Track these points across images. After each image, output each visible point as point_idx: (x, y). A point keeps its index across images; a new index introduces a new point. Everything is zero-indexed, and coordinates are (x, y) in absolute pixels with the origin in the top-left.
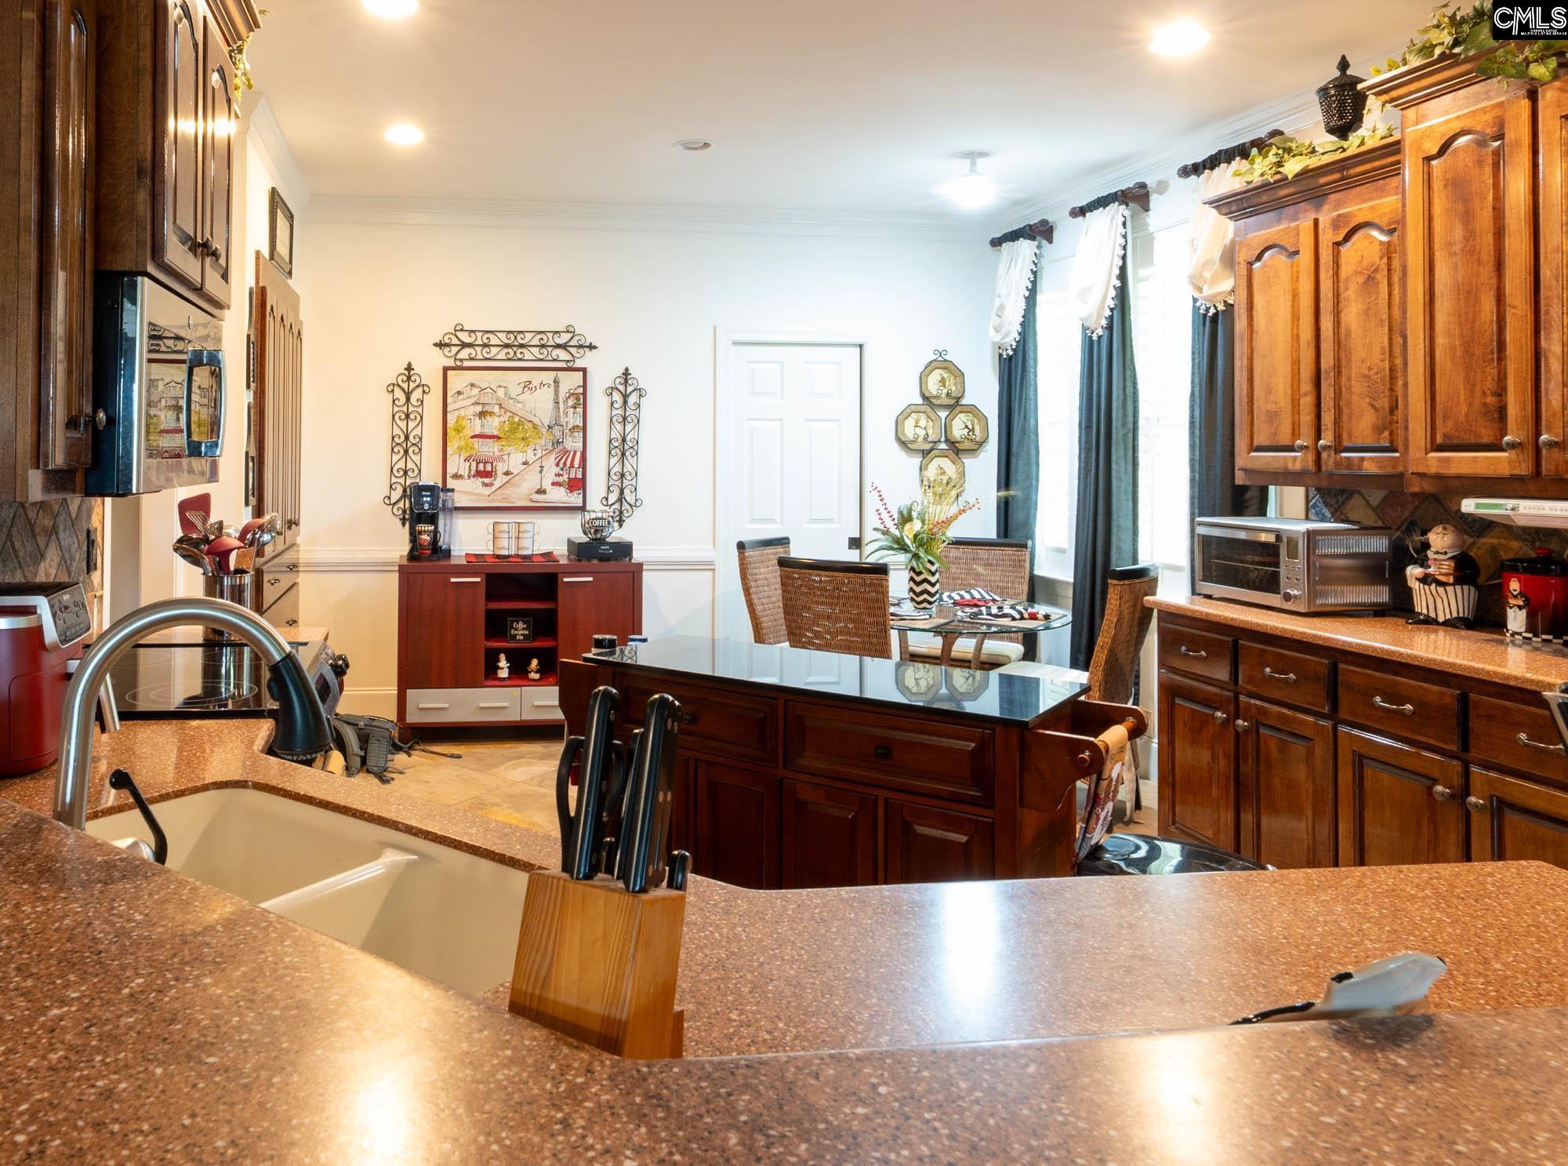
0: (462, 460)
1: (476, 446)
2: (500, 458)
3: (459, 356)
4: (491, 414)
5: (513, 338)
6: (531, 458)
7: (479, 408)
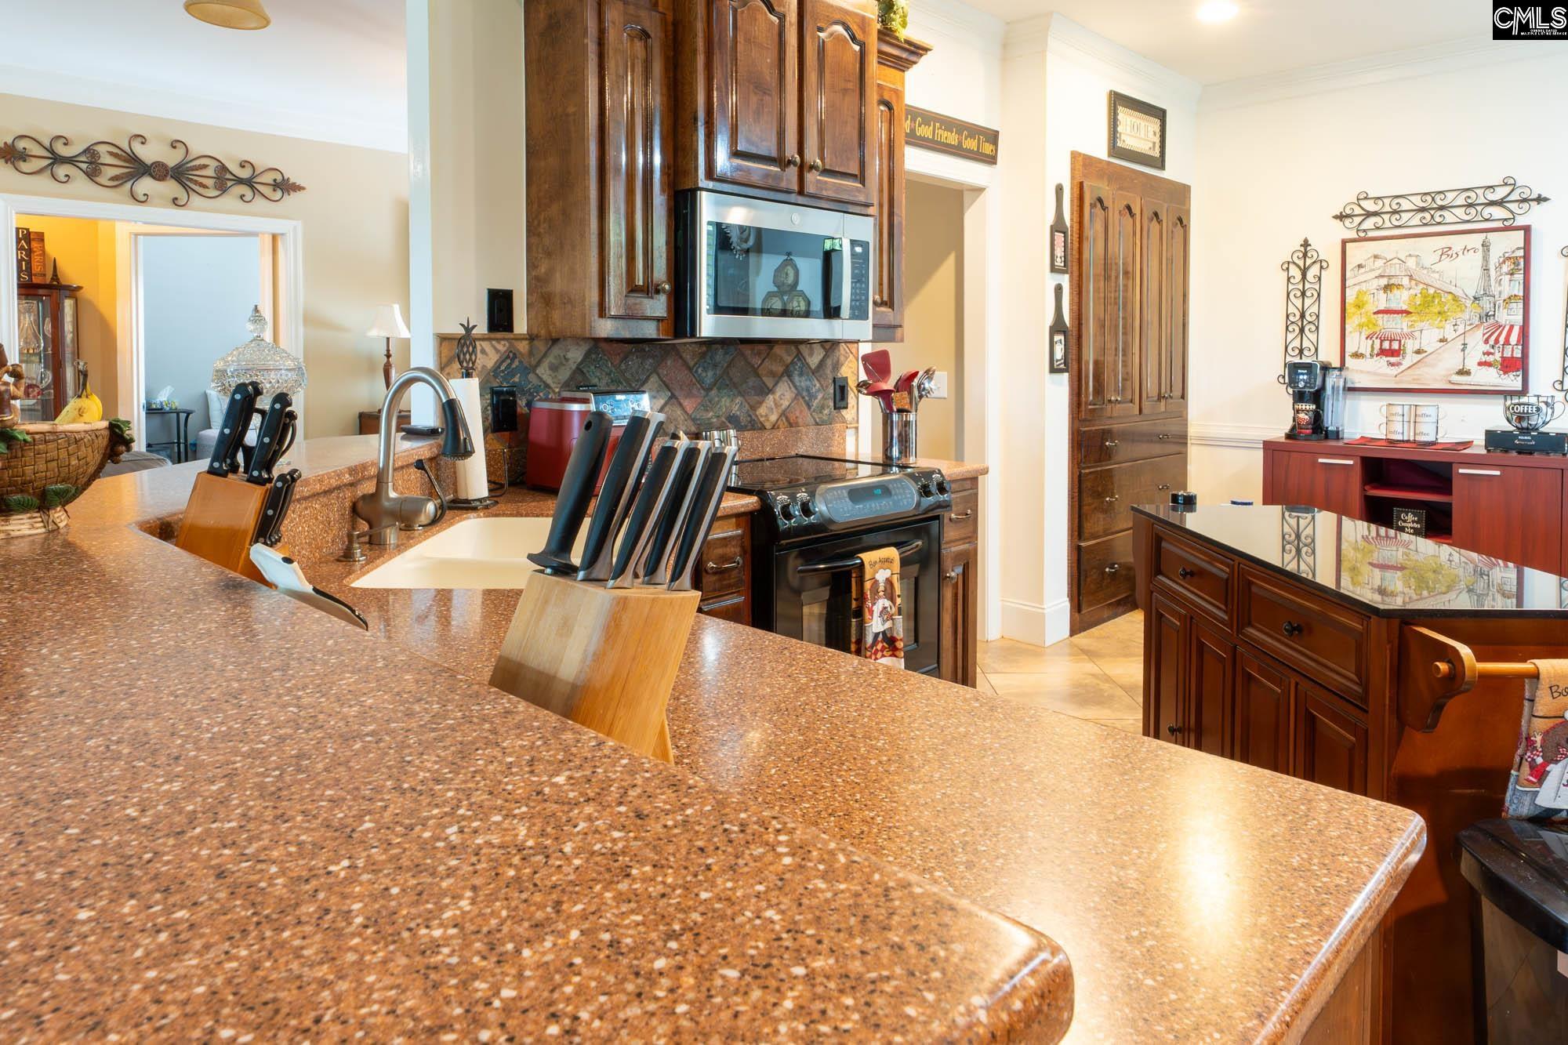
0: (1363, 337)
1: (1380, 323)
2: (1410, 336)
3: (1364, 226)
4: (1399, 286)
5: (1429, 199)
6: (1449, 334)
7: (1384, 282)
